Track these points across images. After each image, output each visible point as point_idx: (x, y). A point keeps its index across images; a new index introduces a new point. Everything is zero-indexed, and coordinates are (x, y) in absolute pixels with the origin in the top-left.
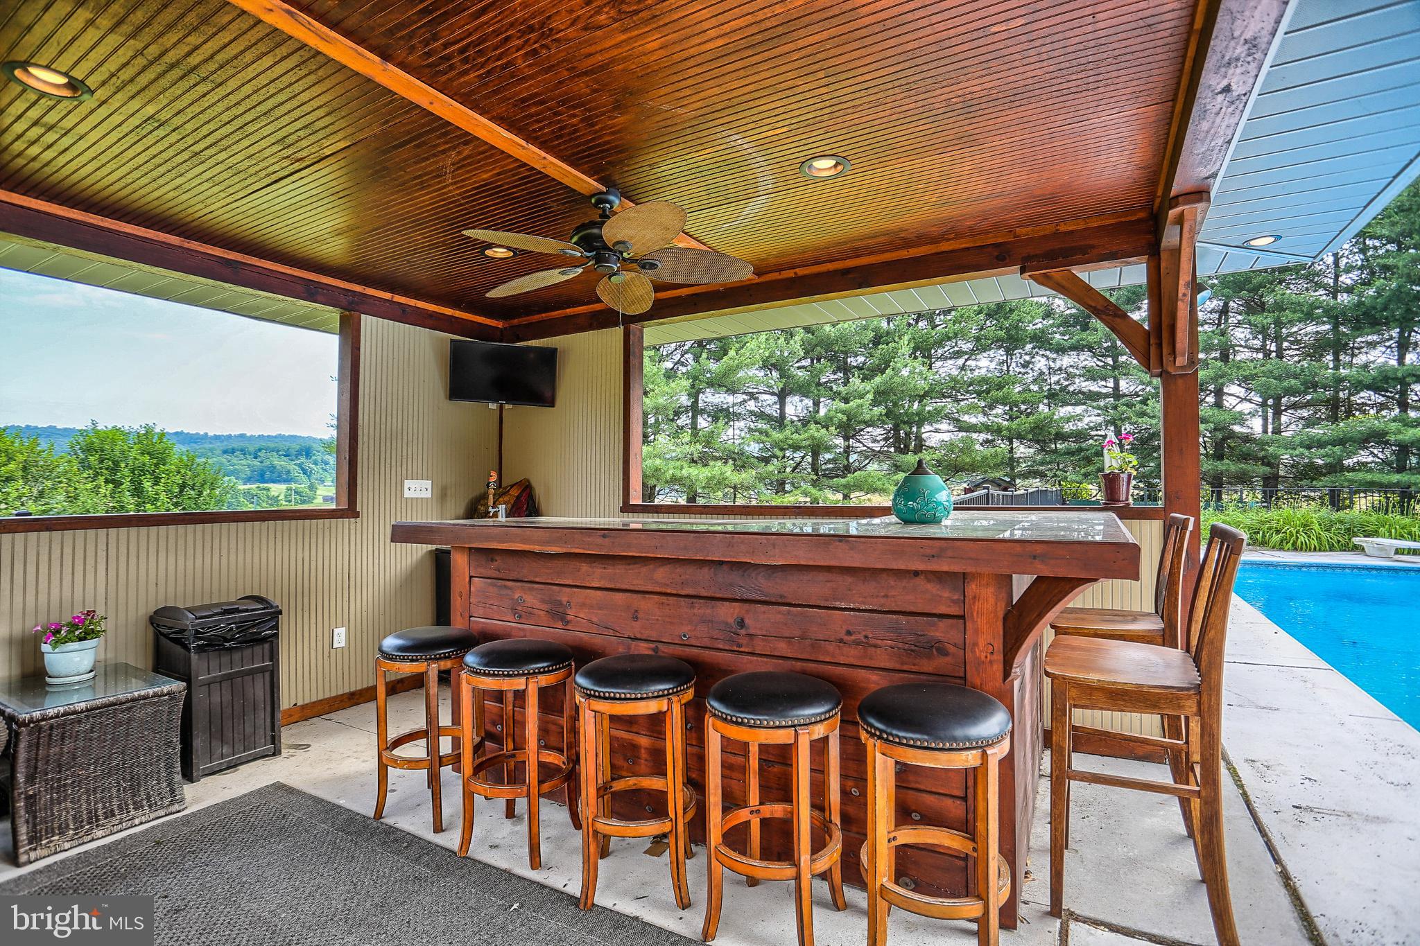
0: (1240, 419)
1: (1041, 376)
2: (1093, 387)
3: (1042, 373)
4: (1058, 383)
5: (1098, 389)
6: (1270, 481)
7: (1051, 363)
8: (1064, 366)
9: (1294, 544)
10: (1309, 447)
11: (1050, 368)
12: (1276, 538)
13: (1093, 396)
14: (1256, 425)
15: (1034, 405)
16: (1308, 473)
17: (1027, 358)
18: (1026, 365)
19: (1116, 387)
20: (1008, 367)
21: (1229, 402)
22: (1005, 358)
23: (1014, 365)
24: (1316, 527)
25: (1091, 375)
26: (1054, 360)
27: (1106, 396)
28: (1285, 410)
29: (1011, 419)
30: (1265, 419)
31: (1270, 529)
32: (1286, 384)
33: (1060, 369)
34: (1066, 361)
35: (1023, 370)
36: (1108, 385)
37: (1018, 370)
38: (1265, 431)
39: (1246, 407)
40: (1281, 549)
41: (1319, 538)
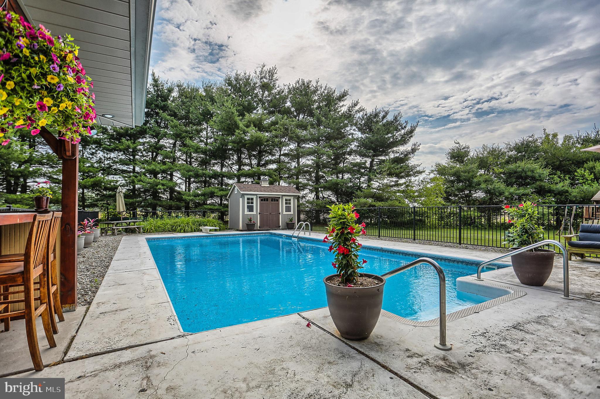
0: (179, 185)
1: (100, 161)
2: (125, 168)
3: (101, 159)
4: (109, 164)
5: (126, 169)
6: (187, 207)
7: (105, 155)
8: (112, 157)
9: (184, 230)
10: (195, 196)
11: (105, 157)
12: (179, 228)
13: (123, 171)
14: (183, 187)
15: (95, 173)
16: (197, 205)
17: (94, 151)
18: (92, 154)
19: (134, 169)
20: (83, 154)
21: (175, 179)
22: (82, 149)
23: (86, 153)
24: (191, 224)
25: (122, 162)
26: (107, 154)
27: (130, 172)
28: (192, 183)
29: (83, 179)
30: (186, 186)
31: (177, 225)
32: (189, 173)
33: (110, 158)
34: (112, 155)
35: (91, 156)
36: (131, 167)
37: (88, 156)
38: (186, 190)
39: (179, 181)
40: (180, 232)
41: (191, 228)
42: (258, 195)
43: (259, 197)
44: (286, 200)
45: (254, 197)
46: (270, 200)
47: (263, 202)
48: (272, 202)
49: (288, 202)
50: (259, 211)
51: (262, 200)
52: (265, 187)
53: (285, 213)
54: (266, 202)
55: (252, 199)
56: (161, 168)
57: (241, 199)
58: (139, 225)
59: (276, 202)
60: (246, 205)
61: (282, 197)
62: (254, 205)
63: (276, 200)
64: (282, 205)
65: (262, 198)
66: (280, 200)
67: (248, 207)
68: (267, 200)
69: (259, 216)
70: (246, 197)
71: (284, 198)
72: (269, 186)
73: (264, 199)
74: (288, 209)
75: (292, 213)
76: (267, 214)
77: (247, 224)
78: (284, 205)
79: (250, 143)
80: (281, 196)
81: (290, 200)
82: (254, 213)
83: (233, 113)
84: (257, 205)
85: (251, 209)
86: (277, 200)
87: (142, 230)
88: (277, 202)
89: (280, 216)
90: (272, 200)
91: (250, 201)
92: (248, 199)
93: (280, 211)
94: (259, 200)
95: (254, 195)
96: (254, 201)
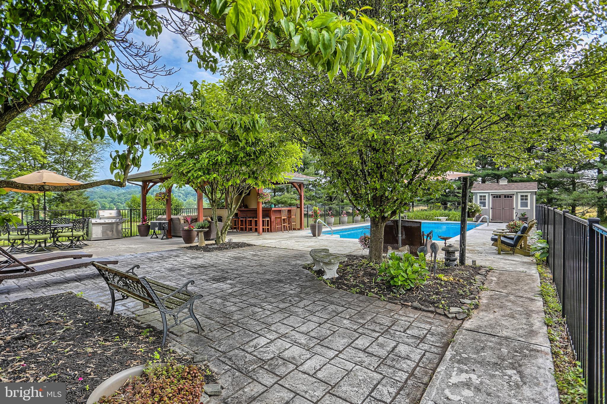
42: (490, 193)
43: (492, 195)
44: (522, 196)
45: (487, 195)
46: (503, 197)
47: (496, 198)
48: (505, 199)
49: (524, 198)
50: (491, 206)
51: (494, 197)
52: (502, 185)
53: (520, 208)
54: (498, 199)
55: (485, 196)
57: (473, 197)
60: (479, 201)
61: (517, 194)
62: (487, 201)
63: (510, 196)
64: (517, 202)
65: (494, 195)
66: (515, 197)
67: (481, 203)
68: (500, 197)
69: (491, 210)
71: (519, 195)
72: (507, 184)
73: (496, 196)
74: (524, 205)
75: (529, 208)
76: (500, 209)
78: (519, 201)
80: (515, 193)
81: (526, 196)
82: (487, 207)
84: (489, 201)
86: (511, 197)
89: (515, 211)
90: (505, 197)
91: (483, 198)
92: (481, 196)
93: (515, 206)
94: (491, 197)
95: (486, 193)
96: (487, 198)
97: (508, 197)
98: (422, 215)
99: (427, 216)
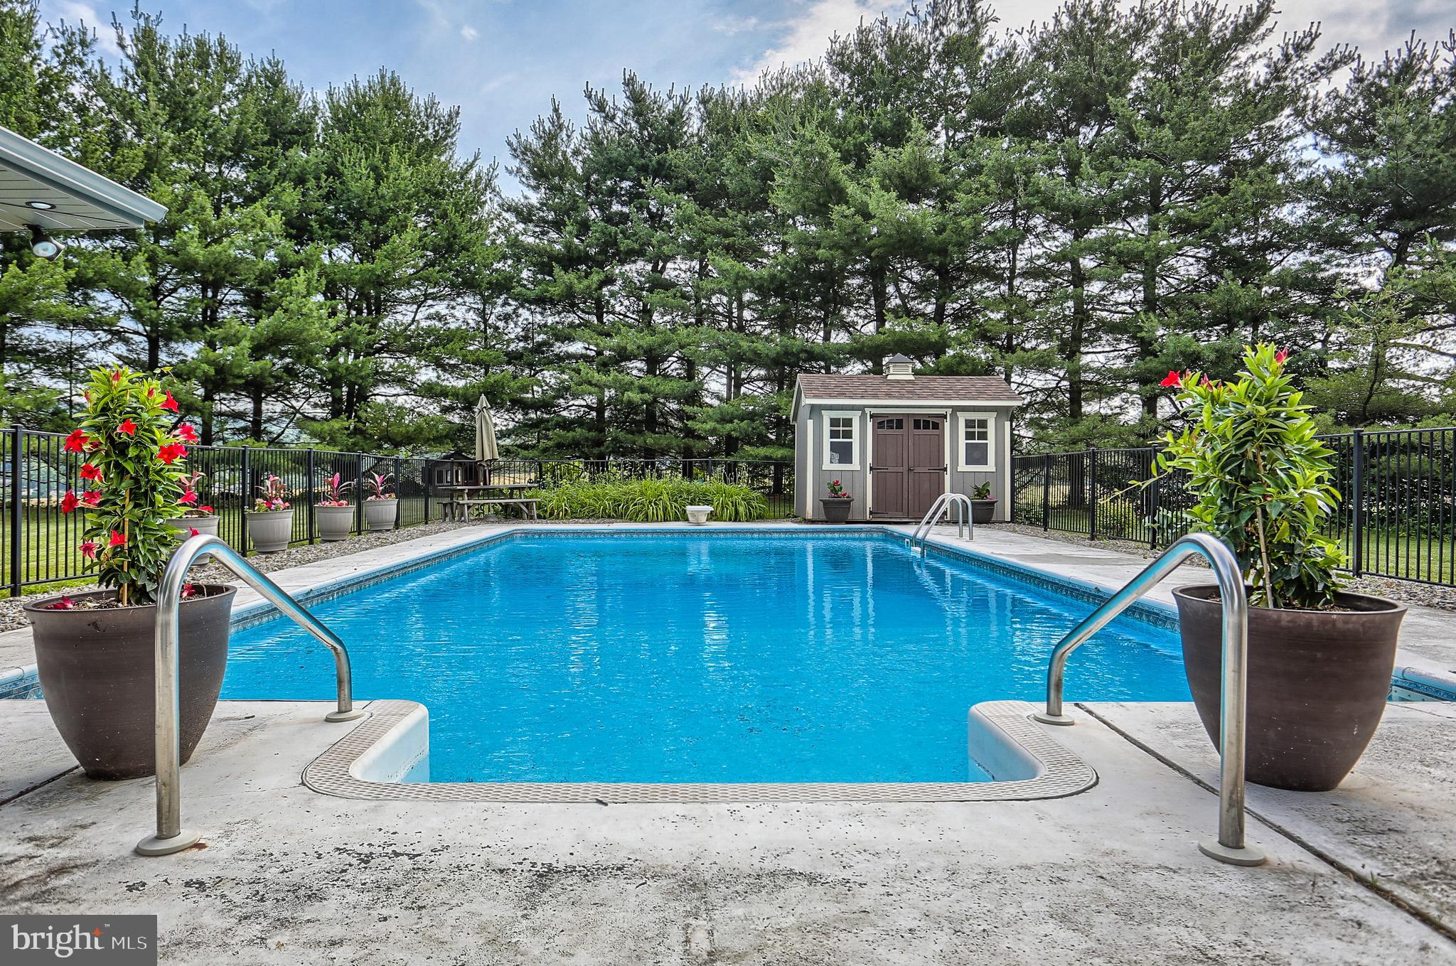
5: (583, 351)
7: (535, 317)
8: (550, 323)
9: (646, 515)
11: (533, 323)
12: (633, 509)
17: (509, 309)
23: (493, 316)
24: (665, 497)
28: (747, 382)
30: (729, 392)
31: (628, 500)
33: (545, 325)
36: (591, 347)
41: (664, 509)
42: (867, 410)
43: (872, 416)
44: (969, 424)
45: (856, 417)
46: (909, 425)
48: (917, 432)
49: (976, 430)
50: (869, 460)
51: (880, 425)
52: (898, 381)
53: (963, 467)
54: (895, 431)
55: (848, 422)
56: (641, 342)
57: (810, 423)
58: (531, 497)
59: (930, 431)
60: (827, 440)
61: (954, 415)
62: (855, 440)
63: (930, 423)
64: (954, 442)
65: (880, 420)
66: (947, 425)
67: (834, 447)
68: (900, 424)
69: (869, 477)
70: (827, 416)
71: (962, 418)
72: (912, 378)
73: (886, 423)
74: (976, 455)
75: (991, 466)
76: (900, 469)
77: (825, 503)
78: (962, 441)
79: (884, 245)
80: (950, 411)
81: (983, 424)
82: (856, 465)
83: (823, 156)
84: (863, 439)
85: (843, 453)
86: (936, 426)
87: (535, 512)
88: (936, 432)
89: (947, 478)
90: (917, 425)
91: (841, 428)
92: (834, 422)
93: (947, 461)
94: (870, 425)
95: (853, 408)
96: (856, 428)
97: (926, 426)
98: (597, 498)
99: (616, 501)
